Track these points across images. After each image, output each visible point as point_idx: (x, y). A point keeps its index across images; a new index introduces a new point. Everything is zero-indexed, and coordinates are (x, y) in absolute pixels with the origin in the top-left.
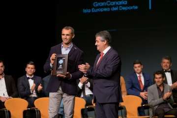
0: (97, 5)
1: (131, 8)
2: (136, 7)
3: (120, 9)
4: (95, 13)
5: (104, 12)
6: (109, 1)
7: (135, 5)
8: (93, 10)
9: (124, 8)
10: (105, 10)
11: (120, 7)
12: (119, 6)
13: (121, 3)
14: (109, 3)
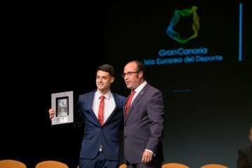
0: (164, 54)
1: (213, 58)
2: (220, 58)
3: (197, 60)
4: (160, 65)
5: (174, 64)
6: (182, 49)
7: (219, 55)
8: (159, 62)
9: (203, 59)
10: (176, 61)
11: (197, 57)
12: (195, 55)
13: (198, 51)
14: (181, 52)
